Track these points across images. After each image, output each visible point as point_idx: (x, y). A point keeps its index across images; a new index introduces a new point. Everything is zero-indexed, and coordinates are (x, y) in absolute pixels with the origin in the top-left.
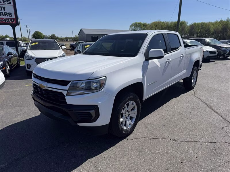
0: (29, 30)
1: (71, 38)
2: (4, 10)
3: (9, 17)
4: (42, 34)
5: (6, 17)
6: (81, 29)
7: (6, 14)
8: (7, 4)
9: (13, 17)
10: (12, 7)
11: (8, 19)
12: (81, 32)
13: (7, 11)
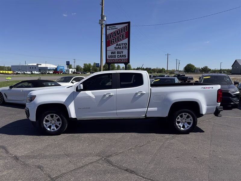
0: (179, 63)
1: (226, 70)
2: (122, 53)
3: (124, 58)
4: (194, 66)
5: (123, 58)
6: (236, 60)
7: (123, 56)
8: (124, 49)
9: (127, 58)
10: (127, 51)
11: (123, 59)
12: (235, 63)
13: (124, 54)
